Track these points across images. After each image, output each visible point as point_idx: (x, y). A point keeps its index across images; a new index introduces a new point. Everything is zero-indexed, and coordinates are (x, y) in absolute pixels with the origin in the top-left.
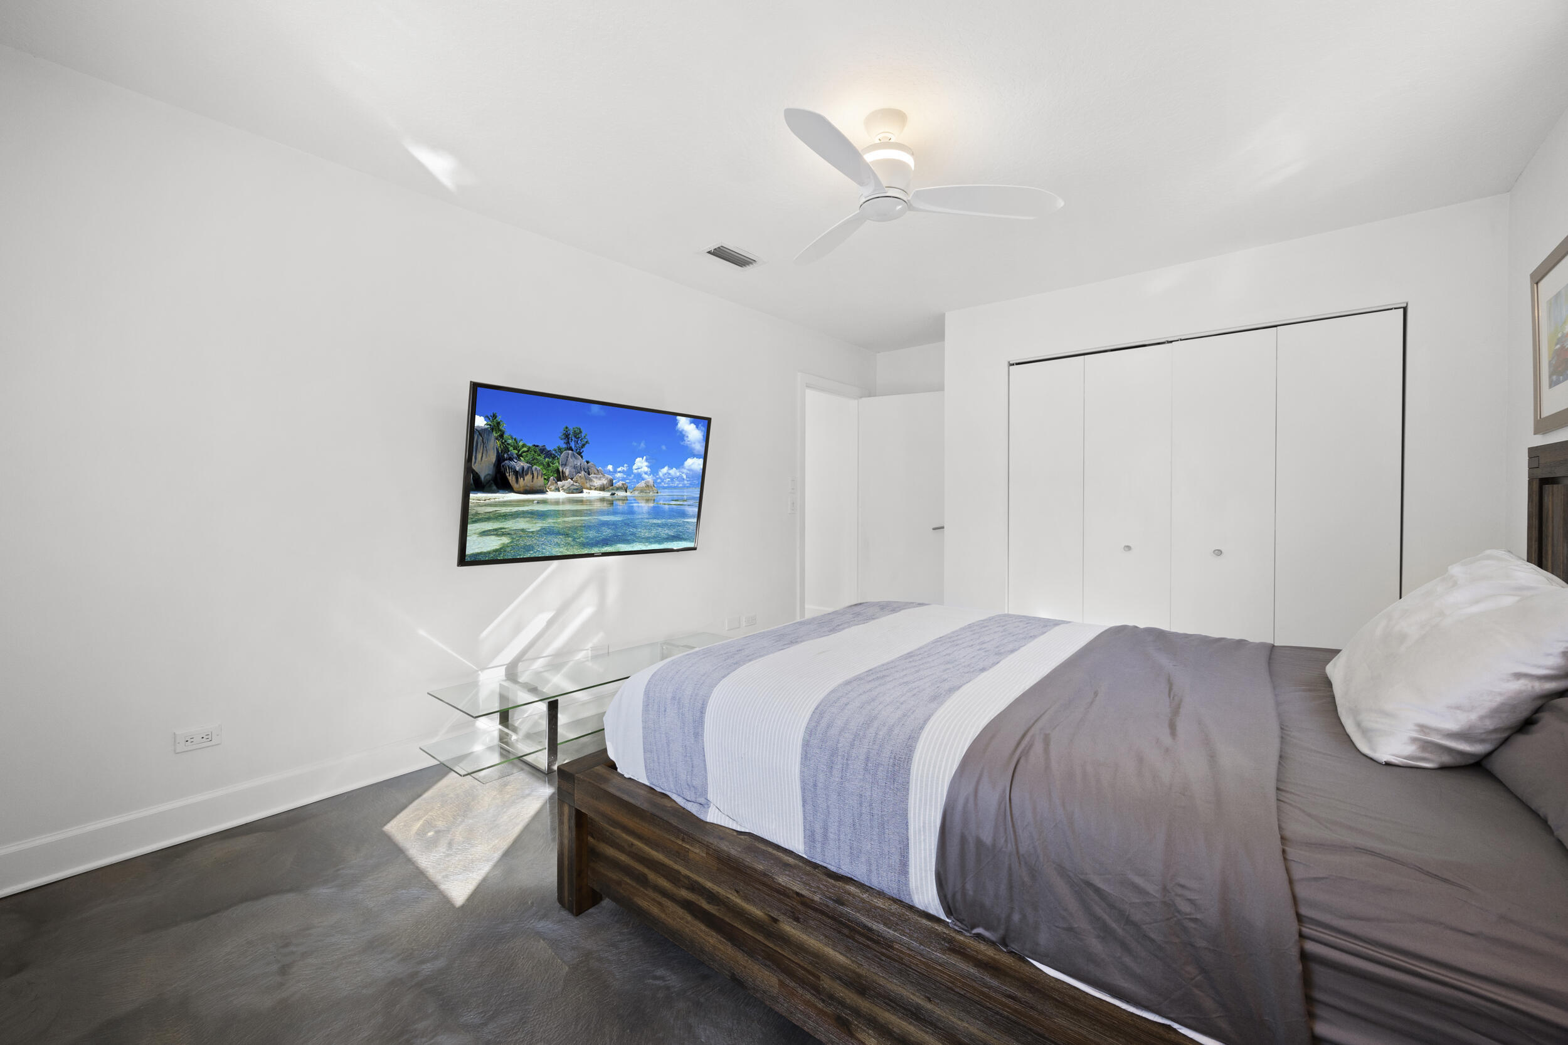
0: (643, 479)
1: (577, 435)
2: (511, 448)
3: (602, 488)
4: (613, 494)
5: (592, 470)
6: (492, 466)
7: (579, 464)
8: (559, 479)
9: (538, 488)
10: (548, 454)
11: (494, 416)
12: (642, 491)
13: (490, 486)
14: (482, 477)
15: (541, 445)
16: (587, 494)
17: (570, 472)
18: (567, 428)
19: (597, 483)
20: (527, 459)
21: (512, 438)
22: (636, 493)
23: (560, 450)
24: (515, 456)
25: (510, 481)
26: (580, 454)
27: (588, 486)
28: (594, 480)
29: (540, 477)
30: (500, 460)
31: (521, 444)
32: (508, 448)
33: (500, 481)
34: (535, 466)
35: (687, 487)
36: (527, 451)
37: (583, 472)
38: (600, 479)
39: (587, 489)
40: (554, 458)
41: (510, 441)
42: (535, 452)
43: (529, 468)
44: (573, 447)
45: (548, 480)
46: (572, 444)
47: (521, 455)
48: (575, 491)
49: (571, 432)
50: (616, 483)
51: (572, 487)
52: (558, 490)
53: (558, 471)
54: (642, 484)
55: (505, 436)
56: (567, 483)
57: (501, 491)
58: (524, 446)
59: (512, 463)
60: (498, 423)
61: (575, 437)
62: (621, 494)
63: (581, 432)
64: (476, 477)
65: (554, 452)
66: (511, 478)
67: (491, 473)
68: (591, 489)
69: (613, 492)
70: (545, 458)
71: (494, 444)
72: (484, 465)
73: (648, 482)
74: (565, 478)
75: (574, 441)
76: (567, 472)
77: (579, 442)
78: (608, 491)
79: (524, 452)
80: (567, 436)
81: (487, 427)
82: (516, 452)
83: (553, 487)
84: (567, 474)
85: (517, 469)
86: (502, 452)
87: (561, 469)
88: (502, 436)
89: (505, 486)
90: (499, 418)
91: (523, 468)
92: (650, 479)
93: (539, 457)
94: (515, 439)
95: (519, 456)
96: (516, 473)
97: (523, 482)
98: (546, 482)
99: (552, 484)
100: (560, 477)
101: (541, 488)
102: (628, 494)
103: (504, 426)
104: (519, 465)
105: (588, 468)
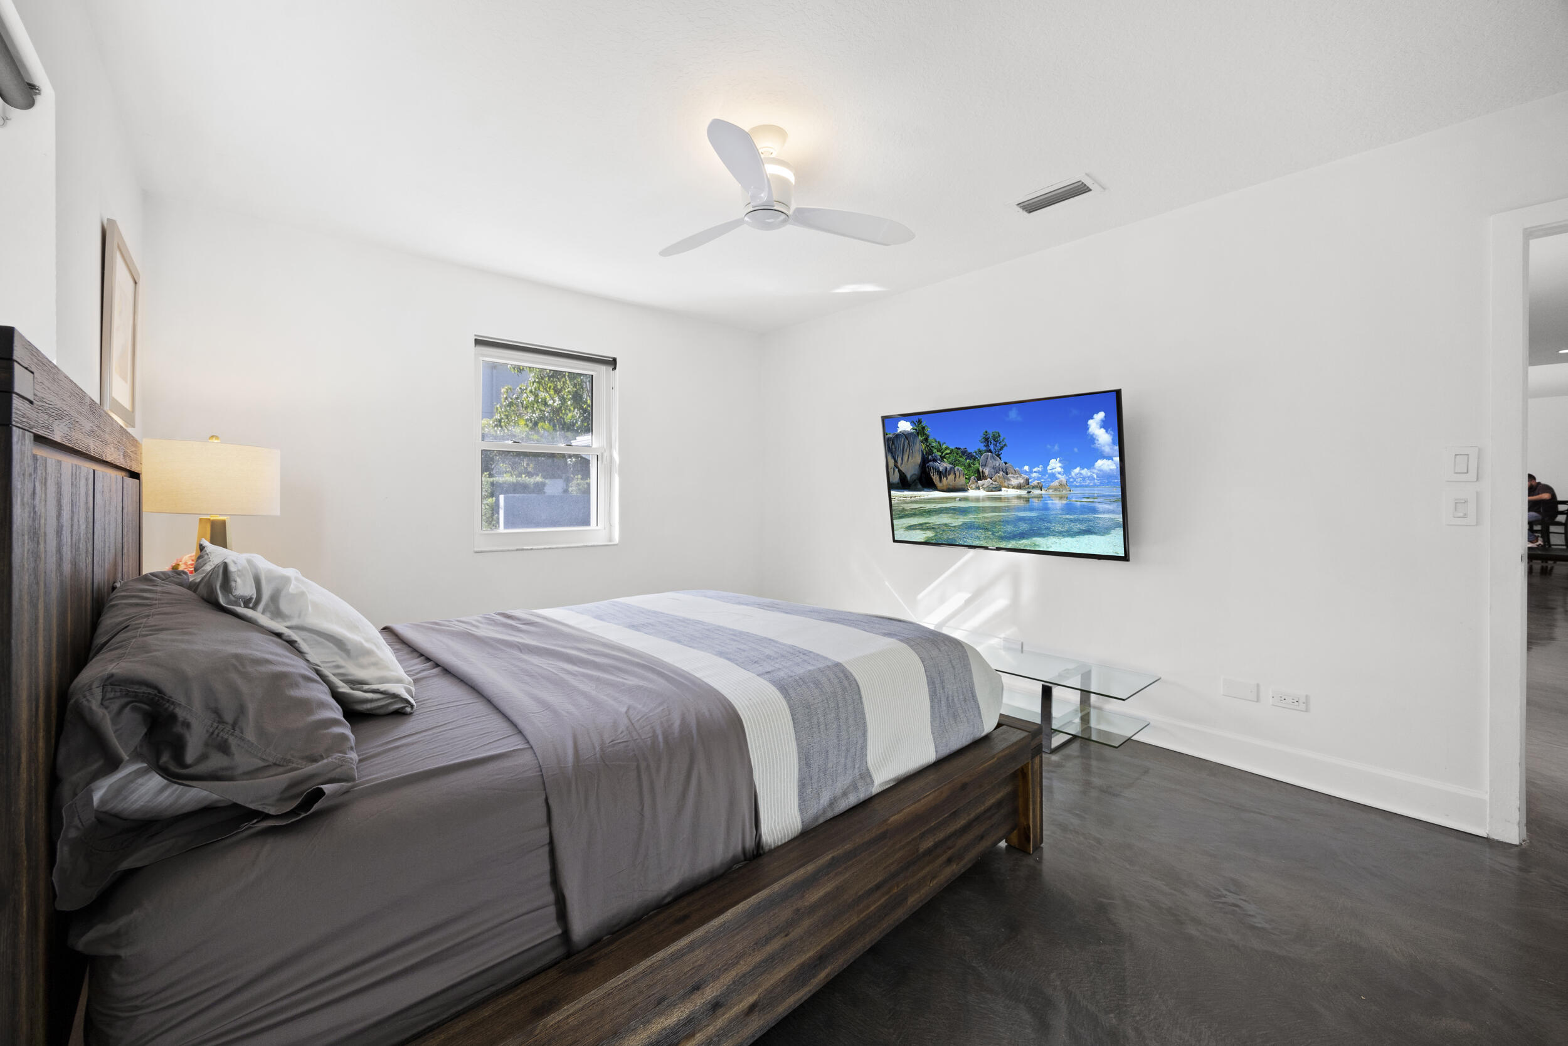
0: (1057, 479)
1: (996, 438)
2: (935, 451)
3: (1019, 487)
4: (1029, 492)
5: (1010, 470)
6: (917, 467)
7: (997, 465)
8: (979, 479)
9: (960, 487)
10: (970, 456)
11: (920, 422)
12: (1055, 490)
13: (916, 485)
14: (909, 476)
15: (962, 448)
16: (1004, 492)
17: (989, 472)
18: (986, 432)
19: (1014, 482)
20: (949, 460)
21: (936, 441)
22: (1051, 491)
23: (980, 453)
24: (939, 457)
25: (934, 481)
26: (998, 455)
27: (1006, 484)
28: (1012, 479)
29: (961, 477)
30: (925, 461)
31: (944, 446)
32: (932, 451)
33: (924, 481)
34: (957, 467)
35: (1098, 486)
36: (950, 453)
37: (1001, 473)
38: (1017, 478)
39: (1005, 487)
40: (974, 460)
41: (934, 444)
42: (957, 454)
43: (951, 468)
44: (992, 450)
45: (969, 479)
46: (992, 447)
47: (944, 457)
48: (994, 489)
49: (991, 436)
50: (1032, 482)
51: (991, 486)
52: (978, 488)
53: (978, 471)
54: (1056, 483)
55: (929, 439)
56: (987, 482)
57: (925, 489)
58: (947, 448)
59: (936, 464)
60: (923, 428)
61: (994, 440)
62: (1037, 492)
63: (999, 436)
64: (902, 476)
65: (974, 454)
66: (935, 478)
67: (916, 473)
68: (1008, 488)
69: (1030, 490)
70: (966, 459)
71: (919, 447)
72: (911, 465)
73: (1061, 481)
74: (985, 478)
75: (993, 444)
76: (987, 471)
77: (998, 444)
78: (1025, 489)
79: (947, 454)
80: (986, 440)
81: (913, 431)
82: (940, 454)
83: (974, 486)
84: (987, 474)
85: (941, 469)
86: (926, 454)
87: (981, 469)
88: (926, 439)
89: (929, 485)
90: (924, 424)
91: (946, 468)
92: (1063, 478)
93: (961, 459)
94: (939, 443)
95: (942, 458)
96: (940, 473)
97: (948, 481)
98: (967, 481)
99: (973, 483)
100: (980, 476)
101: (963, 487)
102: (1043, 492)
103: (928, 431)
104: (943, 466)
105: (1006, 469)
